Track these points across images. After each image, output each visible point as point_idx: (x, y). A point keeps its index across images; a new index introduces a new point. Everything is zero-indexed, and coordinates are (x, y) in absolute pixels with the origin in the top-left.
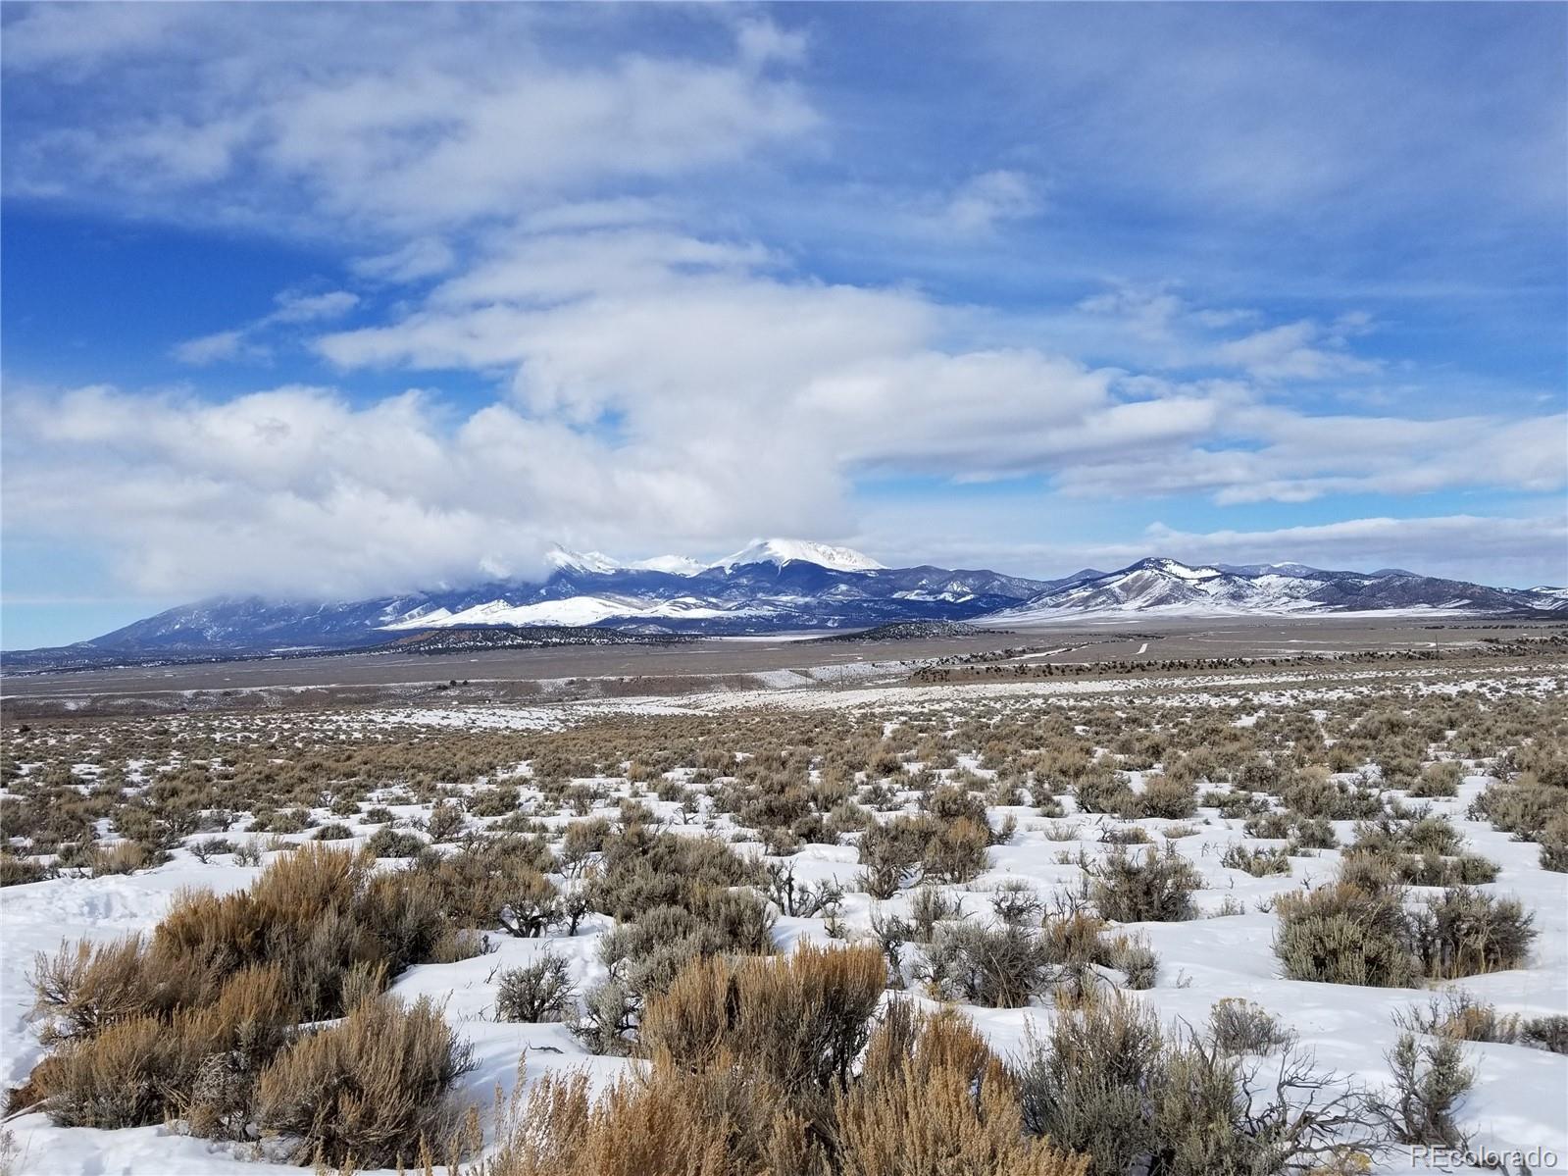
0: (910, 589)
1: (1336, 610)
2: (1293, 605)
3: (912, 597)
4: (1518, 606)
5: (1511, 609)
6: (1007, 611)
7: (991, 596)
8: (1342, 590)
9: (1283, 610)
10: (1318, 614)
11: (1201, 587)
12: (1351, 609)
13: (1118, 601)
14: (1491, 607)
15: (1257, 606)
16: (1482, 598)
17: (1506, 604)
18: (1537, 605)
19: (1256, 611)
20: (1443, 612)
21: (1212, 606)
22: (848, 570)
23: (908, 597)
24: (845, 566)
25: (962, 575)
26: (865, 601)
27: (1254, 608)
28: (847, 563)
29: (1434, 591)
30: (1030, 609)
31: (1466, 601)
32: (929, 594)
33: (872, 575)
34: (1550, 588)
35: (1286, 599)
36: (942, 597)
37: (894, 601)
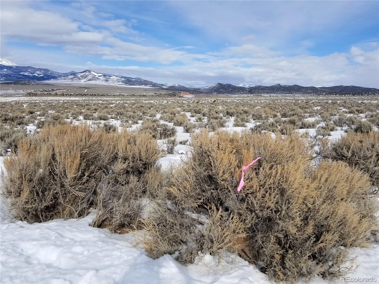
0: (25, 72)
1: (127, 85)
2: (118, 83)
3: (26, 74)
4: (160, 87)
5: (159, 87)
6: (52, 80)
7: (48, 75)
8: (128, 81)
9: (116, 84)
10: (123, 86)
11: (99, 78)
12: (130, 85)
13: (80, 79)
14: (156, 87)
15: (111, 83)
16: (154, 85)
17: (158, 86)
18: (164, 87)
19: (111, 84)
20: (147, 87)
21: (101, 82)
22: (7, 65)
23: (25, 74)
24: (6, 64)
25: (40, 70)
26: (12, 74)
27: (110, 83)
28: (6, 63)
29: (146, 83)
30: (58, 79)
31: (151, 85)
32: (31, 73)
33: (14, 67)
34: (166, 84)
35: (117, 82)
36: (34, 75)
37: (21, 75)
